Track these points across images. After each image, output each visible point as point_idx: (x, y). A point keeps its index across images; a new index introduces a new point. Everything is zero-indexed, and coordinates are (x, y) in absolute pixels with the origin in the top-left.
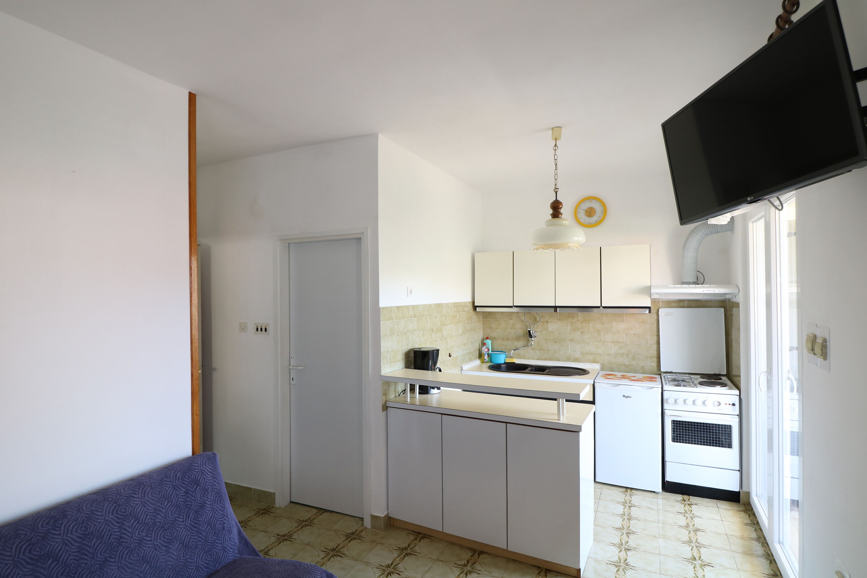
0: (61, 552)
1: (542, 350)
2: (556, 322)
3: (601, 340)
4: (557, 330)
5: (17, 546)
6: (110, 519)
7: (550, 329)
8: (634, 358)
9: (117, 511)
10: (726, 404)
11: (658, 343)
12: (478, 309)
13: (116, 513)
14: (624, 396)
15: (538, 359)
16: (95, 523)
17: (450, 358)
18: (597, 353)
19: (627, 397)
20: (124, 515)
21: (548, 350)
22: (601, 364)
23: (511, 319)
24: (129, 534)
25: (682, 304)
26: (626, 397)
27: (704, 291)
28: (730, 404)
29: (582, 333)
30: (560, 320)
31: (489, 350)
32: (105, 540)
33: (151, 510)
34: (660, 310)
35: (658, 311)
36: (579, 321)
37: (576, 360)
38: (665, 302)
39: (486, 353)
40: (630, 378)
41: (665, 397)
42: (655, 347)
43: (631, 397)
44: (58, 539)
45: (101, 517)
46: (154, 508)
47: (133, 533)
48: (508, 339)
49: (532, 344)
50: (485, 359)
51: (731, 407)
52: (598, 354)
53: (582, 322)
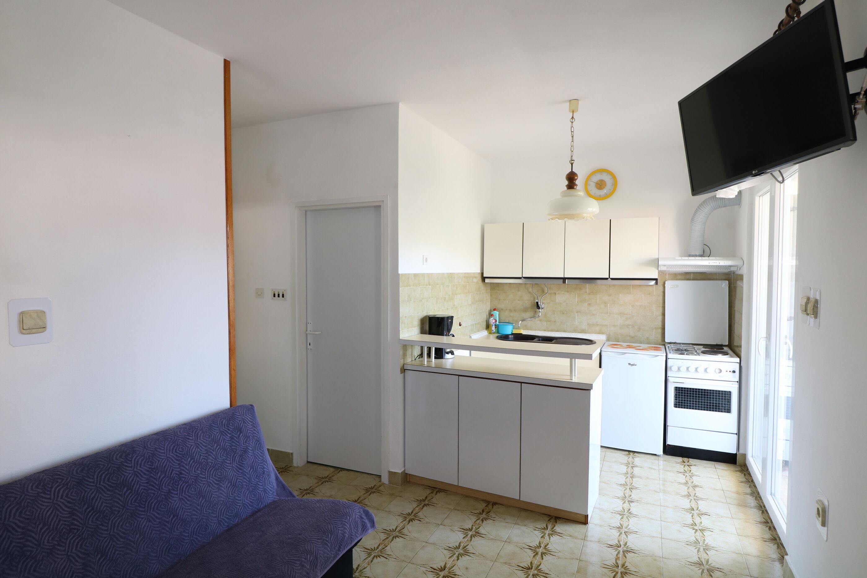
0: (133, 482)
1: (549, 321)
2: (563, 293)
3: (608, 312)
4: (564, 302)
5: (98, 474)
6: (171, 457)
7: (557, 301)
8: (639, 330)
9: (176, 450)
10: (727, 371)
11: (664, 314)
12: (487, 281)
13: (176, 452)
14: (629, 364)
15: (545, 331)
16: (159, 459)
17: (460, 327)
18: (603, 324)
19: (633, 365)
20: (182, 454)
21: (555, 322)
22: (607, 335)
23: (519, 291)
24: (187, 471)
25: (688, 277)
26: (632, 365)
27: (710, 263)
28: (730, 371)
29: (589, 304)
30: (567, 292)
31: (496, 321)
32: (168, 474)
33: (203, 451)
34: (666, 282)
35: (664, 283)
36: (586, 292)
37: (583, 331)
38: (672, 274)
39: (493, 324)
40: (636, 348)
41: (669, 365)
42: (660, 318)
43: (636, 365)
44: (130, 470)
45: (163, 455)
46: (206, 450)
47: (190, 470)
48: (515, 311)
49: (540, 315)
50: (493, 330)
51: (731, 374)
53: (589, 294)
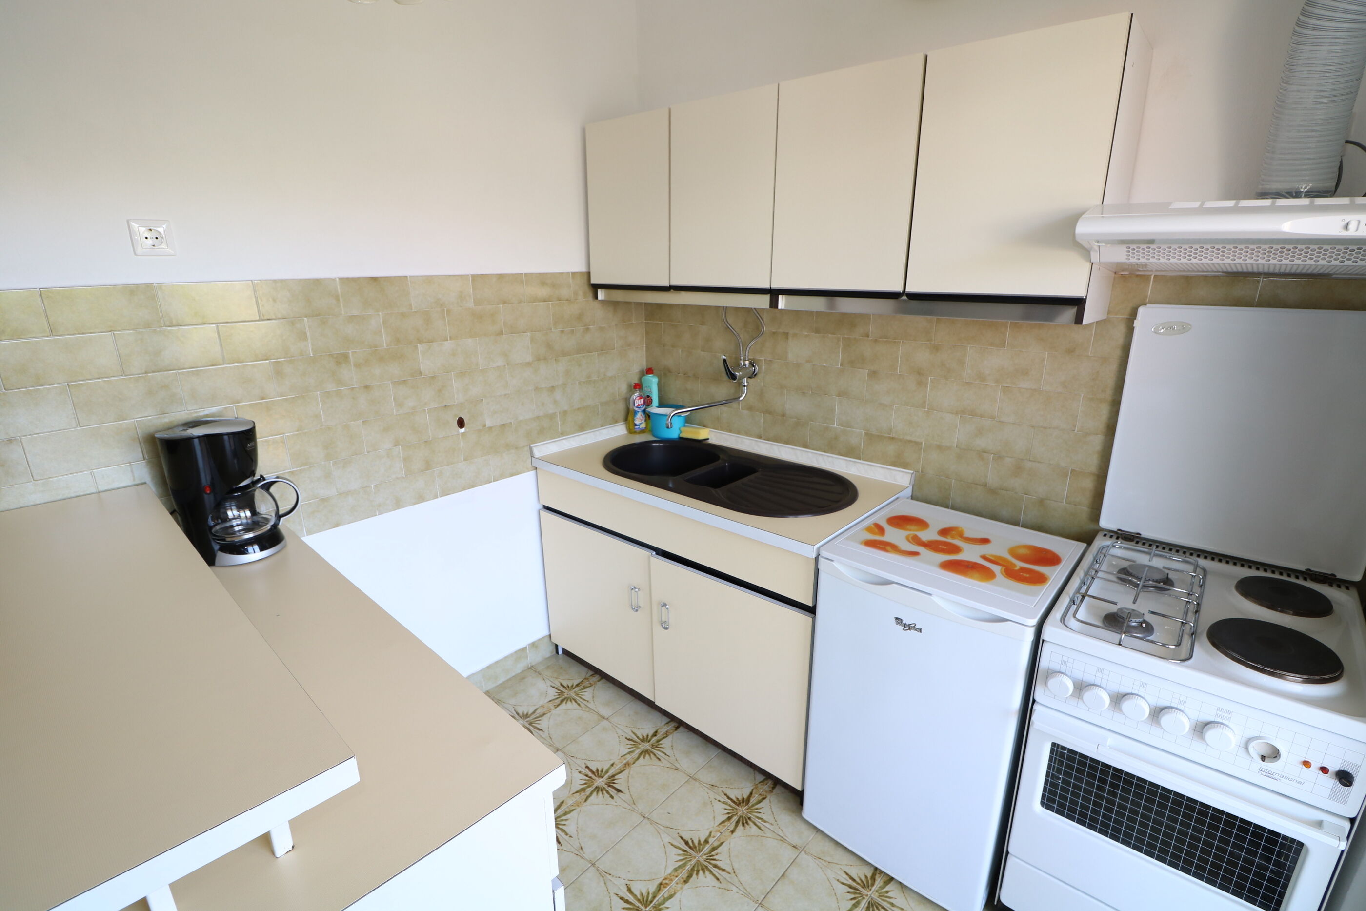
1: (770, 413)
2: (807, 336)
3: (925, 402)
4: (808, 361)
7: (791, 356)
8: (1018, 470)
10: (1306, 764)
11: (1111, 430)
12: (601, 294)
14: (898, 620)
15: (760, 437)
17: (463, 430)
18: (908, 438)
19: (909, 627)
21: (784, 415)
22: (918, 472)
23: (703, 323)
25: (1238, 291)
26: (905, 625)
28: (1324, 770)
29: (873, 374)
30: (817, 331)
31: (650, 402)
34: (1141, 310)
35: (1134, 314)
36: (868, 336)
38: (1173, 279)
39: (637, 409)
41: (1046, 660)
42: (1097, 442)
43: (920, 630)
48: (696, 377)
49: (741, 399)
50: (636, 425)
51: (1330, 782)
52: (910, 441)
53: (876, 341)
